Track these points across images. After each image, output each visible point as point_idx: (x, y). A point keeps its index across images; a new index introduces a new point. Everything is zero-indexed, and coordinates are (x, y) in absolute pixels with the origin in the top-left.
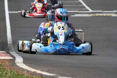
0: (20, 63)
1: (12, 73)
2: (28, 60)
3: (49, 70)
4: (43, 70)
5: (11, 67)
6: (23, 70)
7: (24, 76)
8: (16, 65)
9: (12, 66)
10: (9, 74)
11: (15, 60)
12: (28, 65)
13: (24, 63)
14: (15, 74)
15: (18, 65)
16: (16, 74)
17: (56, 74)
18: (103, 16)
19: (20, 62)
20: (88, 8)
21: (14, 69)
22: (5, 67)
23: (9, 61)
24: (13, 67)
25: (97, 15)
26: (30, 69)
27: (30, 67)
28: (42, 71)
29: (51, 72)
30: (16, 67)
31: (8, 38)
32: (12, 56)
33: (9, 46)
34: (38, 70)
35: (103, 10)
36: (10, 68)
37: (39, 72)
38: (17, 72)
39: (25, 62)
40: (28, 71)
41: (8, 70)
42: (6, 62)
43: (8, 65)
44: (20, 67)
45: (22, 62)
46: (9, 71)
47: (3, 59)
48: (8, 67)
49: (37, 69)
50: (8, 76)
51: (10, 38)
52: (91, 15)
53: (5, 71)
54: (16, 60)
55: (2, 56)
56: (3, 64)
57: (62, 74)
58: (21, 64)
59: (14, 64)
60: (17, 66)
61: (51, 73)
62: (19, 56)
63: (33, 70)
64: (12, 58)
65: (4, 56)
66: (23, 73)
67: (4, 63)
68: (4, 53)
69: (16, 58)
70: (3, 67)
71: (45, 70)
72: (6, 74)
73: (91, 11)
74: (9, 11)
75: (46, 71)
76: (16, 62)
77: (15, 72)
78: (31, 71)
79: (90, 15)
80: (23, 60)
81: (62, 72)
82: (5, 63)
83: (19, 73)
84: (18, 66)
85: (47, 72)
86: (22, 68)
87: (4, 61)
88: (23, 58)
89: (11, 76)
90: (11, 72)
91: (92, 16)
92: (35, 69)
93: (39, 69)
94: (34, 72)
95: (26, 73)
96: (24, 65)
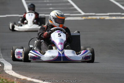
0: (9, 70)
2: (17, 67)
3: (40, 77)
4: (34, 77)
6: (12, 77)
9: (1, 73)
12: (17, 72)
13: (13, 70)
14: (4, 82)
15: (7, 72)
18: (96, 19)
19: (10, 69)
20: (80, 10)
21: (3, 76)
24: (2, 75)
25: (90, 17)
26: (19, 76)
27: (20, 74)
28: (32, 78)
30: (5, 75)
34: (29, 77)
35: (96, 13)
37: (29, 79)
38: (6, 80)
40: (18, 79)
45: (11, 69)
49: (27, 77)
52: (84, 18)
54: (4, 67)
58: (10, 71)
59: (3, 71)
60: (6, 73)
62: (8, 63)
63: (22, 77)
64: (0, 65)
66: (12, 80)
69: (5, 65)
71: (36, 77)
73: (83, 13)
75: (36, 79)
76: (4, 69)
77: (4, 80)
78: (21, 79)
79: (82, 18)
80: (12, 67)
81: (54, 79)
83: (8, 81)
85: (38, 79)
86: (11, 76)
88: (12, 65)
92: (25, 76)
94: (24, 79)
95: (16, 81)
96: (14, 72)
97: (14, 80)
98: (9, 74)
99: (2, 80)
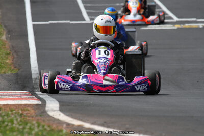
0: (54, 111)
1: (41, 128)
2: (69, 106)
3: (105, 122)
4: (95, 122)
5: (39, 117)
6: (60, 122)
7: (61, 134)
8: (48, 114)
9: (41, 116)
10: (36, 130)
11: (45, 105)
12: (68, 114)
13: (61, 110)
14: (46, 129)
15: (51, 113)
16: (48, 129)
17: (117, 129)
18: (198, 28)
19: (55, 109)
20: (170, 14)
21: (44, 121)
22: (28, 118)
23: (36, 107)
24: (43, 119)
25: (187, 25)
26: (71, 121)
27: (72, 117)
28: (93, 124)
29: (109, 125)
30: (48, 118)
31: (32, 69)
32: (39, 99)
33: (34, 82)
35: (197, 18)
36: (38, 120)
37: (87, 125)
38: (49, 126)
39: (63, 108)
40: (68, 125)
41: (34, 122)
42: (29, 108)
43: (34, 114)
44: (53, 118)
45: (58, 109)
46: (36, 125)
47: (25, 105)
48: (33, 117)
49: (84, 121)
50: (33, 132)
51: (35, 67)
52: (177, 26)
53: (29, 125)
54: (47, 106)
55: (23, 99)
56: (25, 112)
57: (127, 129)
58: (55, 112)
59: (45, 112)
60: (49, 116)
61: (108, 127)
62: (52, 99)
63: (76, 123)
64: (40, 103)
65: (26, 99)
66: (60, 128)
67: (27, 112)
68: (25, 94)
69: (47, 102)
70: (24, 119)
72: (31, 129)
73: (176, 19)
74: (33, 20)
75: (99, 125)
76: (47, 109)
77: (46, 127)
78: (73, 125)
79: (174, 26)
80: (60, 105)
81: (127, 126)
82: (28, 110)
83: (53, 128)
84: (51, 117)
85: (102, 125)
86: (58, 120)
87: (27, 108)
88: (59, 102)
89: (40, 134)
90: (38, 126)
91: (178, 28)
92: (81, 120)
93: (88, 120)
94: (79, 126)
95: (65, 128)
96: (62, 114)
97: (63, 126)
98: (55, 117)
99: (43, 127)
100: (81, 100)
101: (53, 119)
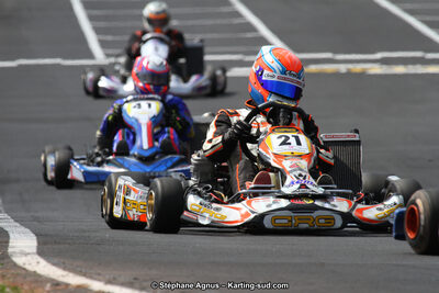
0: (26, 254)
2: (55, 242)
3: (135, 279)
4: (114, 279)
6: (38, 279)
8: (12, 261)
11: (8, 242)
12: (56, 261)
13: (41, 253)
15: (19, 260)
19: (27, 251)
24: (1, 272)
25: (313, 68)
26: (63, 276)
27: (65, 268)
28: (109, 282)
29: (145, 284)
30: (12, 271)
34: (95, 279)
37: (97, 286)
38: (15, 288)
40: (56, 284)
44: (24, 269)
45: (35, 251)
49: (91, 278)
54: (11, 244)
58: (29, 257)
59: (5, 257)
60: (15, 265)
61: (142, 289)
62: (23, 228)
63: (74, 280)
69: (11, 235)
71: (122, 279)
75: (122, 284)
76: (10, 250)
77: (7, 290)
78: (67, 285)
80: (39, 243)
83: (23, 291)
84: (20, 267)
85: (130, 285)
86: (35, 274)
88: (37, 235)
92: (84, 275)
93: (99, 274)
94: (79, 287)
95: (50, 292)
96: (43, 262)
97: (44, 288)
98: (27, 267)
99: (3, 289)
100: (84, 231)
101: (23, 272)
